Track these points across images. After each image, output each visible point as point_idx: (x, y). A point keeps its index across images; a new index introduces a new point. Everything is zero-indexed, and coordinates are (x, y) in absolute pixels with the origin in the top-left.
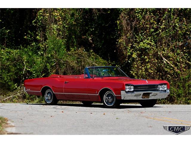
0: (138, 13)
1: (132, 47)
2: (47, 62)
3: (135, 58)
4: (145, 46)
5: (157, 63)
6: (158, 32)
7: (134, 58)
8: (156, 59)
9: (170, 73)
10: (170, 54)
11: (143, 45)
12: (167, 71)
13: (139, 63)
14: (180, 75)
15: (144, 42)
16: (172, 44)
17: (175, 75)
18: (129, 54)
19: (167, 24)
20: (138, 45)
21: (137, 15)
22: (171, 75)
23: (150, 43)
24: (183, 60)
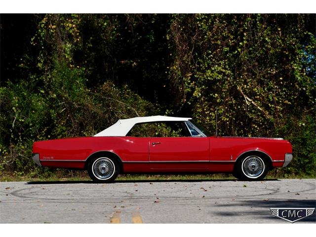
0: (201, 21)
1: (193, 79)
2: (51, 107)
3: (198, 97)
4: (215, 77)
5: (235, 104)
6: (236, 52)
7: (196, 97)
8: (233, 98)
9: (257, 121)
10: (256, 89)
11: (211, 75)
12: (252, 118)
13: (205, 106)
14: (275, 124)
15: (213, 69)
16: (259, 73)
17: (265, 125)
18: (189, 90)
19: (251, 39)
20: (203, 76)
21: (199, 25)
22: (259, 126)
23: (224, 71)
24: (278, 98)
